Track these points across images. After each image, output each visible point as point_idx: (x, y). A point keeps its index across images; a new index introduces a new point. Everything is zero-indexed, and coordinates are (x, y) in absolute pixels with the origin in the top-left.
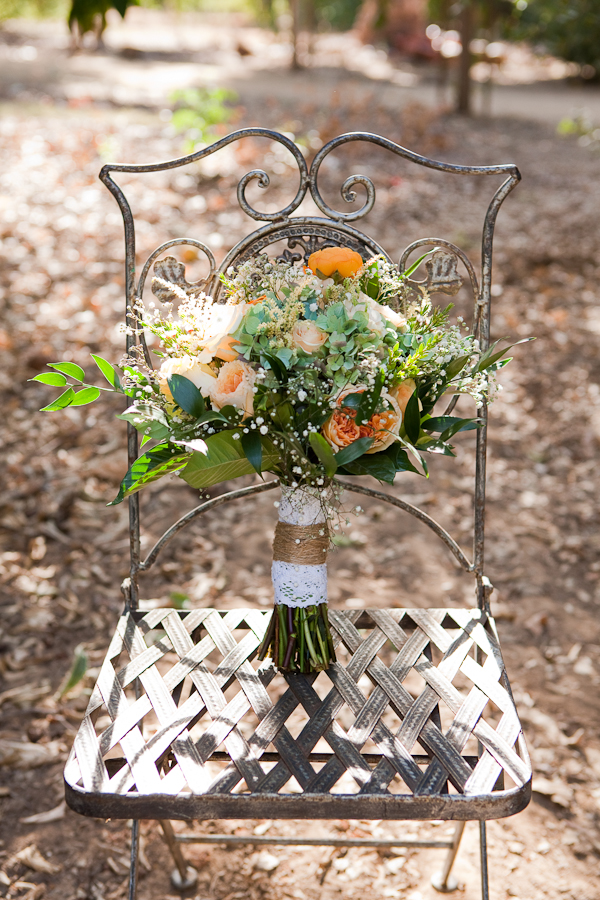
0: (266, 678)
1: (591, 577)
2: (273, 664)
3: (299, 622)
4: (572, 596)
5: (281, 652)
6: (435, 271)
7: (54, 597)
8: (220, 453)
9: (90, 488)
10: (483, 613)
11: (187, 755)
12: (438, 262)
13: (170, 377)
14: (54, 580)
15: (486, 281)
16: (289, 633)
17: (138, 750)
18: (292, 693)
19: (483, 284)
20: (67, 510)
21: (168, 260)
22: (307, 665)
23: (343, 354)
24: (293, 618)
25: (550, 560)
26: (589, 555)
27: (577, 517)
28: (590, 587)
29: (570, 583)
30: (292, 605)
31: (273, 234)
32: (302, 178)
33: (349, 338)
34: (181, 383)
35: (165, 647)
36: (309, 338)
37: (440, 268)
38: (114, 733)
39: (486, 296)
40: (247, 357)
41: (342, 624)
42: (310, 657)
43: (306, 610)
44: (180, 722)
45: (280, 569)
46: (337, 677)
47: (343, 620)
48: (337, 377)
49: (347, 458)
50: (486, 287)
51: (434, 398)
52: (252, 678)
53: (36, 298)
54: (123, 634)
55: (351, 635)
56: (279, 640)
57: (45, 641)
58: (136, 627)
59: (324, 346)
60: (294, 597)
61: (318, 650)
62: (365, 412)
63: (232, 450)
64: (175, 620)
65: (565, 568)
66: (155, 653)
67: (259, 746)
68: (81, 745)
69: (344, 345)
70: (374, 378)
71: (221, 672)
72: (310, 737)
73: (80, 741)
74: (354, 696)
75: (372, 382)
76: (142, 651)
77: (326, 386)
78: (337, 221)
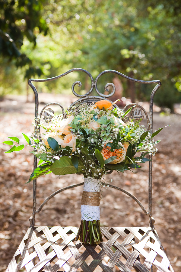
0: (78, 247)
1: (178, 237)
2: (81, 242)
3: (90, 226)
4: (173, 243)
5: (84, 237)
6: (134, 113)
7: (10, 240)
8: (64, 163)
9: (24, 209)
10: (152, 228)
11: (49, 270)
12: (135, 111)
13: (48, 138)
14: (10, 235)
15: (151, 117)
16: (86, 230)
17: (31, 268)
18: (87, 251)
19: (150, 118)
20: (16, 214)
21: (49, 109)
22: (93, 242)
23: (106, 130)
24: (88, 225)
25: (165, 232)
26: (177, 230)
27: (173, 220)
28: (178, 240)
29: (172, 239)
30: (87, 220)
31: (83, 101)
32: (92, 84)
33: (108, 125)
34: (51, 140)
35: (43, 238)
36: (94, 126)
37: (136, 113)
38: (23, 263)
39: (151, 122)
40: (74, 132)
41: (104, 231)
42: (94, 239)
43: (93, 222)
44: (47, 260)
45: (83, 207)
46: (103, 246)
47: (105, 230)
48: (104, 138)
49: (108, 162)
50: (151, 119)
51: (136, 151)
52: (73, 247)
53: (11, 159)
54: (29, 233)
55: (107, 234)
56: (83, 233)
57: (6, 253)
58: (34, 231)
59: (100, 128)
60: (89, 217)
61: (97, 237)
62: (114, 147)
63: (68, 163)
64: (47, 230)
65: (170, 234)
66: (39, 239)
67: (75, 268)
68: (10, 267)
69: (106, 128)
70: (117, 135)
71: (62, 245)
72: (94, 265)
73: (10, 265)
74: (109, 252)
75: (116, 136)
76: (35, 238)
77: (100, 141)
78: (103, 97)
